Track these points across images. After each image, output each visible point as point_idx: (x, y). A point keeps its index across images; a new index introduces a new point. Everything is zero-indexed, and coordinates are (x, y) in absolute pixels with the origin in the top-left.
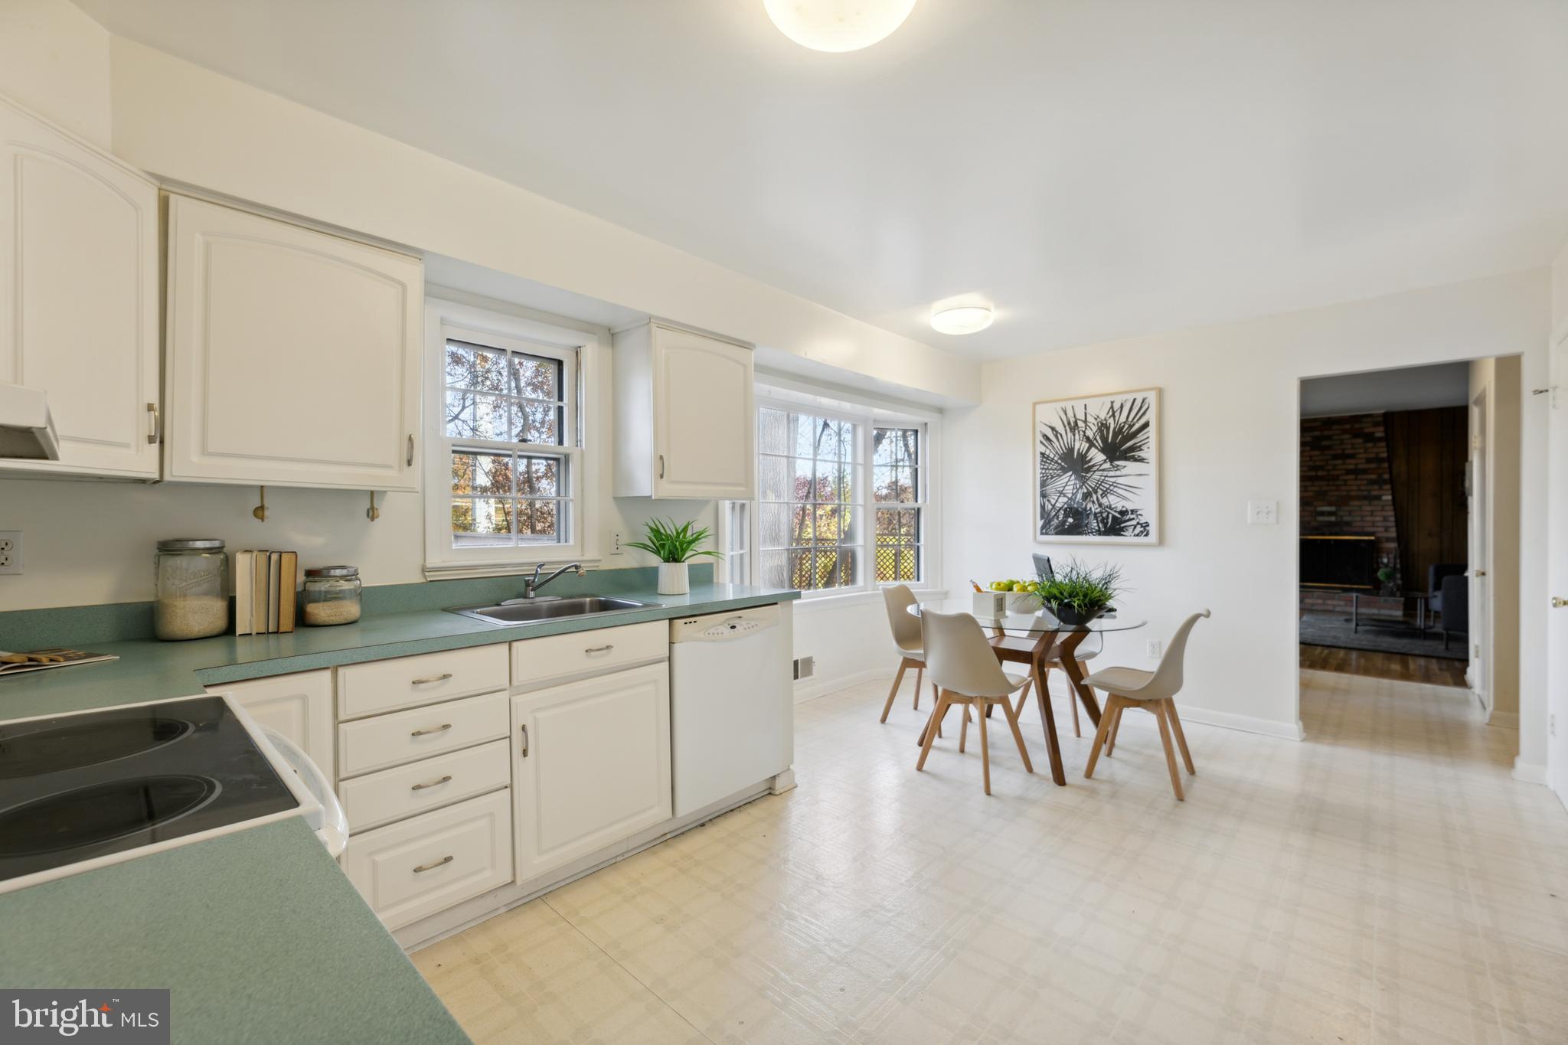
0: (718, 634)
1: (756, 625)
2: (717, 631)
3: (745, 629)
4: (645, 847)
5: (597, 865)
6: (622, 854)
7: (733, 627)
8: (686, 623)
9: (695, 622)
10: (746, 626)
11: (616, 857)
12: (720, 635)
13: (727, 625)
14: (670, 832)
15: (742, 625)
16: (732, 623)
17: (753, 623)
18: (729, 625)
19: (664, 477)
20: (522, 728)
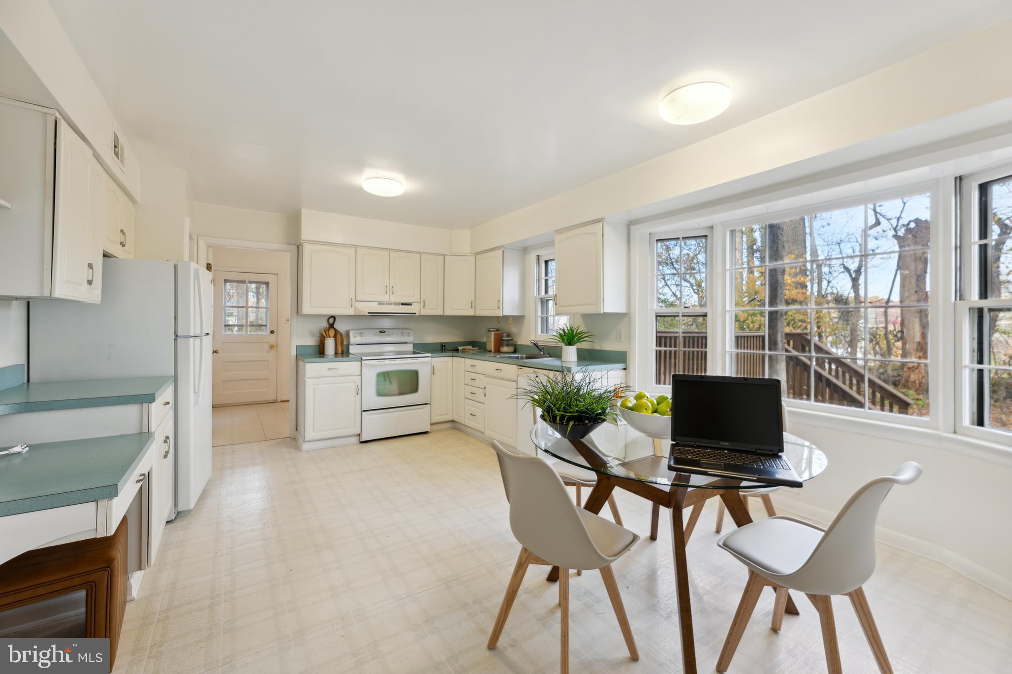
2: (530, 376)
9: (522, 369)
19: (557, 304)
20: (485, 388)
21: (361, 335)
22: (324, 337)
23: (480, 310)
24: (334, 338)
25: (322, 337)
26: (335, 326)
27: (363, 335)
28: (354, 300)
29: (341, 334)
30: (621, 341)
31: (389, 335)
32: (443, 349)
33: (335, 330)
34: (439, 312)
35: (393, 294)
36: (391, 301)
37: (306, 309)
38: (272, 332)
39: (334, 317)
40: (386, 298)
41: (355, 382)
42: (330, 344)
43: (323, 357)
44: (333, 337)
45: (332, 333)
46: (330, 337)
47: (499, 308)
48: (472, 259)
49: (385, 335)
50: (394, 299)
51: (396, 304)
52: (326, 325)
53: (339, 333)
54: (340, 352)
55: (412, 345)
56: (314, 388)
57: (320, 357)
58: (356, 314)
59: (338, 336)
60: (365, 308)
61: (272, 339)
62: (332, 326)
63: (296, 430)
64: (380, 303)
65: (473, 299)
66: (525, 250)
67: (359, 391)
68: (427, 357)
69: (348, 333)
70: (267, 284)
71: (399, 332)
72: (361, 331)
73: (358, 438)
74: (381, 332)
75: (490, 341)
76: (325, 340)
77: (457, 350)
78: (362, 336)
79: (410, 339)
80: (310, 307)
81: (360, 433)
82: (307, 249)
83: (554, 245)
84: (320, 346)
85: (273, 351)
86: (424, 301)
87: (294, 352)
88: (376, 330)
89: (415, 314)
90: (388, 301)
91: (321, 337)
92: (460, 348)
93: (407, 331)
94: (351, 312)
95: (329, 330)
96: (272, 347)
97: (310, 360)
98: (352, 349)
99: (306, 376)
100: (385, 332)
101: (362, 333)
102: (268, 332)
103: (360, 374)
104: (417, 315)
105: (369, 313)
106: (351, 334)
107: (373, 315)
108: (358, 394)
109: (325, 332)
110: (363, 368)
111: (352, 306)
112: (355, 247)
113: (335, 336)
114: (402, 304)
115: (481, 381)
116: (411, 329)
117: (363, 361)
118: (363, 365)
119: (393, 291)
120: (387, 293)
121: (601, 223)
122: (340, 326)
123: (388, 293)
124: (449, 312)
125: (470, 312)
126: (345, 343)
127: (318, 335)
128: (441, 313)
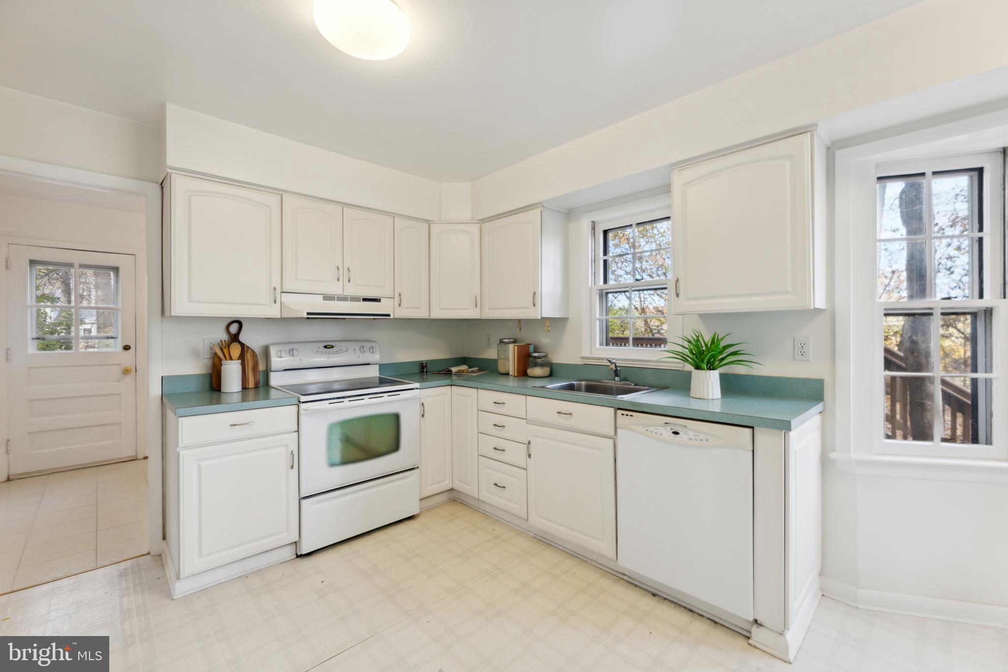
0: (656, 433)
1: (707, 440)
2: (656, 431)
3: (690, 439)
4: (607, 570)
5: (577, 554)
6: (592, 560)
7: (676, 433)
8: (623, 414)
9: (632, 416)
10: (691, 436)
11: (589, 559)
12: (658, 435)
13: (669, 429)
14: (628, 576)
15: (687, 434)
16: (676, 429)
17: (702, 437)
18: (671, 429)
19: (680, 295)
20: (529, 443)
21: (291, 352)
22: (220, 360)
23: (490, 309)
24: (240, 361)
25: (216, 360)
26: (242, 338)
27: (295, 353)
28: (278, 290)
29: (253, 352)
30: (809, 361)
31: (340, 352)
32: (423, 372)
33: (242, 345)
34: (422, 314)
35: (349, 281)
36: (345, 294)
37: (180, 306)
38: (127, 348)
39: (240, 323)
40: (336, 289)
41: (287, 446)
42: (232, 372)
43: (218, 402)
44: (238, 359)
45: (236, 350)
46: (231, 359)
47: (534, 305)
48: (475, 229)
49: (334, 353)
50: (351, 290)
51: (354, 299)
52: (224, 337)
53: (250, 351)
54: (251, 384)
55: (377, 366)
56: (200, 468)
57: (211, 403)
58: (283, 316)
59: (248, 356)
60: (302, 306)
61: (127, 359)
62: (235, 338)
63: (164, 538)
64: (327, 298)
65: (478, 292)
66: (569, 214)
67: (295, 461)
68: (413, 389)
69: (266, 351)
70: (116, 270)
71: (357, 346)
72: (291, 347)
73: (293, 547)
74: (326, 347)
75: (507, 359)
76: (221, 365)
77: (448, 373)
78: (293, 355)
79: (376, 357)
80: (190, 301)
81: (297, 539)
82: (179, 186)
83: (669, 191)
84: (211, 375)
85: (129, 379)
86: (400, 295)
87: (155, 390)
88: (317, 345)
89: (389, 315)
90: (342, 293)
91: (214, 358)
92: (454, 369)
93: (368, 345)
94: (274, 312)
95: (229, 346)
96: (126, 372)
97: (189, 410)
98: (276, 380)
99: (180, 445)
100: (332, 347)
101: (293, 350)
102: (119, 348)
103: (296, 429)
104: (392, 317)
105: (308, 314)
106: (273, 351)
107: (313, 317)
108: (292, 467)
109: (222, 350)
110: (302, 418)
111: (275, 302)
112: (281, 193)
113: (242, 357)
114: (365, 300)
115: (516, 429)
116: (375, 342)
117: (302, 406)
118: (301, 412)
119: (350, 278)
120: (338, 280)
121: (809, 134)
122: (251, 338)
123: (341, 279)
124: (438, 313)
125: (472, 313)
126: (262, 367)
127: (208, 355)
128: (425, 315)
